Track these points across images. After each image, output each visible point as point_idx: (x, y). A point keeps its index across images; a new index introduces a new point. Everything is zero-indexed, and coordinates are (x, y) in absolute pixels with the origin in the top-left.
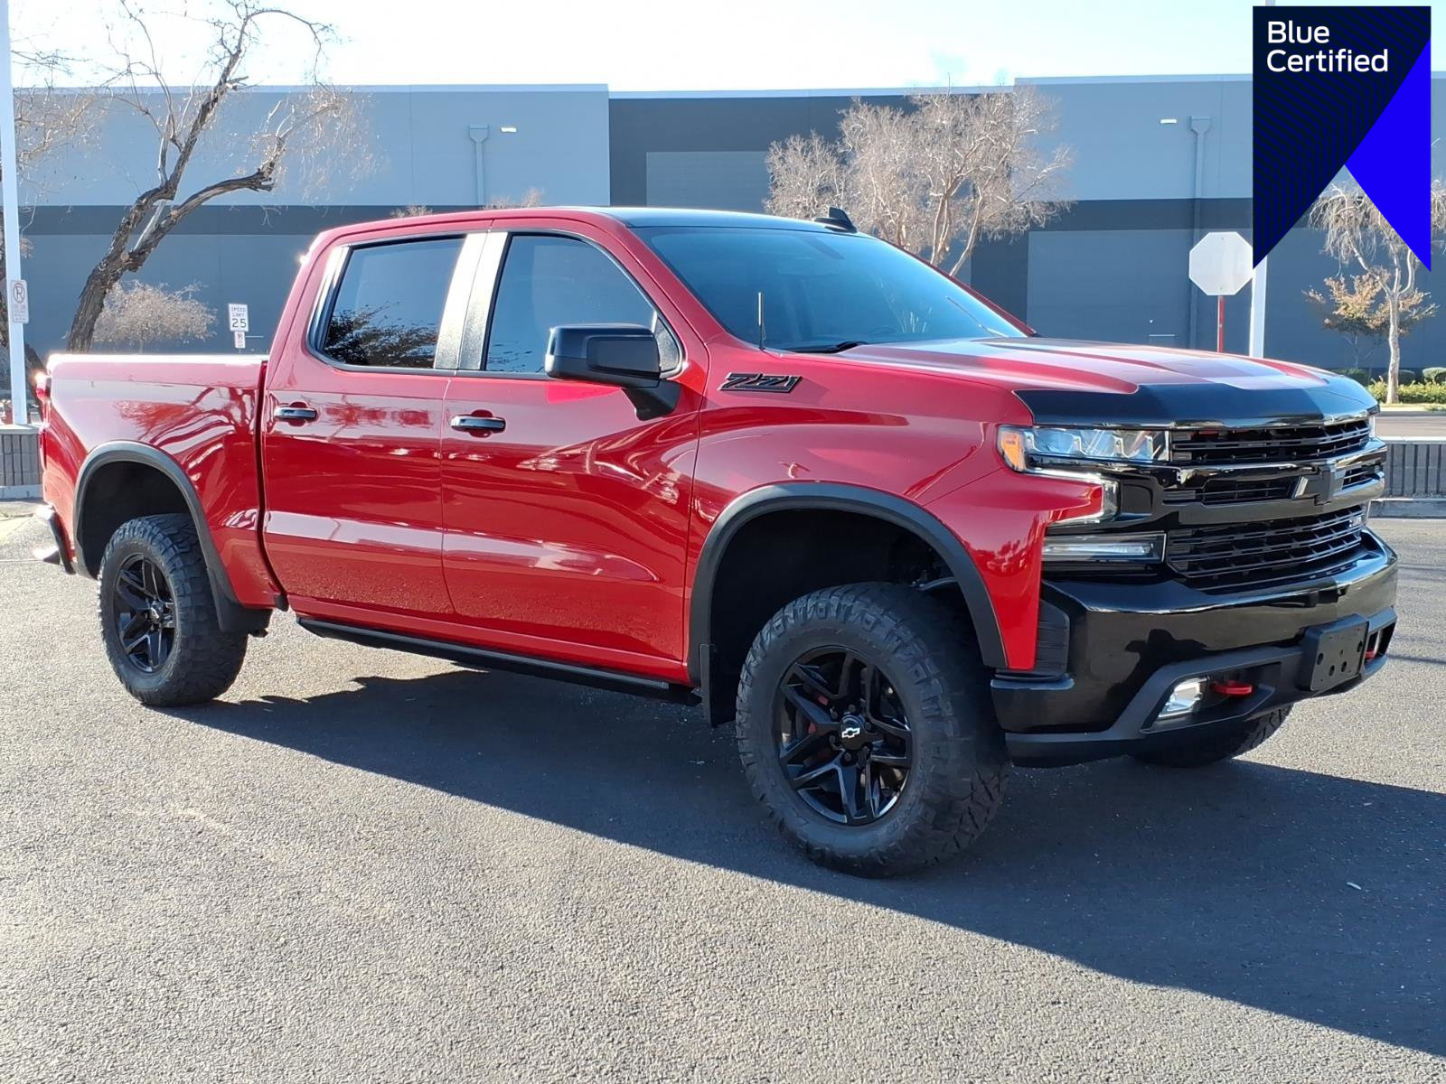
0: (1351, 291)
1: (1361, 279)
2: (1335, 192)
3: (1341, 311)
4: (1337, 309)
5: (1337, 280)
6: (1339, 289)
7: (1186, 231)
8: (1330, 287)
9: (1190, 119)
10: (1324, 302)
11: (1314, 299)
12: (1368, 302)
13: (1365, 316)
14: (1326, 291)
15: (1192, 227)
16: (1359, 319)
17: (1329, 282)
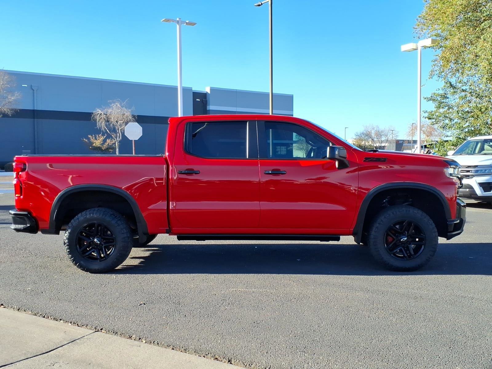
0: (96, 139)
1: (99, 136)
2: (99, 111)
3: (94, 145)
4: (93, 144)
5: (92, 135)
6: (93, 138)
7: (33, 119)
8: (90, 138)
9: (31, 85)
10: (88, 142)
11: (85, 141)
12: (102, 142)
13: (101, 146)
14: (89, 139)
15: (34, 118)
16: (99, 147)
17: (90, 136)
